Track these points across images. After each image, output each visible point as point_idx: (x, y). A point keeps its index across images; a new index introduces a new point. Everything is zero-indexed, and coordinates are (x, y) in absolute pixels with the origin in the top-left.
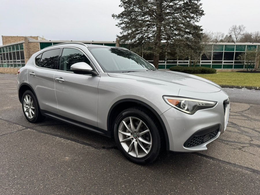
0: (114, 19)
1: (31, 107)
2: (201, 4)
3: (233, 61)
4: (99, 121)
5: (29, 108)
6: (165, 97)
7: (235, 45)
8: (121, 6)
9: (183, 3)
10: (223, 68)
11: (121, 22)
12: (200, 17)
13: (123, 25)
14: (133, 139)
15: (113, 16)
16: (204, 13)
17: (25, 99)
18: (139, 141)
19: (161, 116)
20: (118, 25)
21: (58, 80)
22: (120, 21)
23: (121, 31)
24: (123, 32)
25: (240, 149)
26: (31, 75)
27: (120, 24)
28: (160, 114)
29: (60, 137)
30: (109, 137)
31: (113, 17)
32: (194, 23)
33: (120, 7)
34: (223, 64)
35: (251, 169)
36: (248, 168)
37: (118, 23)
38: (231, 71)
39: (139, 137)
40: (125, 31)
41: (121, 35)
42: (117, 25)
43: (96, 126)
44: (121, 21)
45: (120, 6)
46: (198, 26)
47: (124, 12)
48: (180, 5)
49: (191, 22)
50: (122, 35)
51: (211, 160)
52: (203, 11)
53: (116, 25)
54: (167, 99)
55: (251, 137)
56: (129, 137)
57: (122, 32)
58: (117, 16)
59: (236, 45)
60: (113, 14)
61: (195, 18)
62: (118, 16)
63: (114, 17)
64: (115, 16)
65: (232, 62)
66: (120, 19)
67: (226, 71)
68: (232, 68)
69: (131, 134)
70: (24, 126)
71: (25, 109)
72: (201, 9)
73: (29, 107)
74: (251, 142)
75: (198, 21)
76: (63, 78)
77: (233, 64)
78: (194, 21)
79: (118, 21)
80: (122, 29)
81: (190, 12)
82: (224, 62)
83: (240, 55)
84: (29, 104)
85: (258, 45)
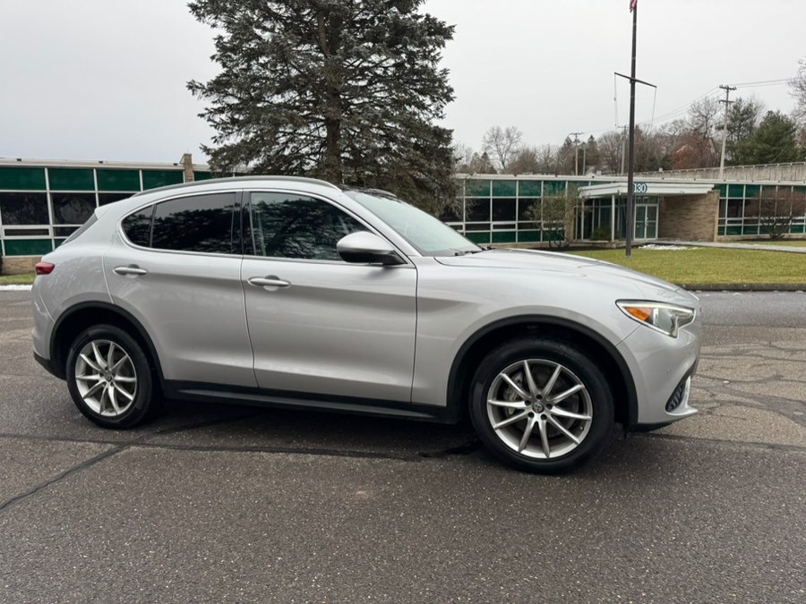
0: (196, 97)
1: (119, 378)
2: (445, 72)
3: (516, 223)
4: (418, 384)
5: (105, 383)
6: (621, 305)
7: (516, 181)
8: (216, 57)
9: (394, 65)
10: (493, 242)
11: (217, 106)
12: (443, 105)
13: (223, 116)
14: (531, 415)
15: (192, 86)
16: (452, 95)
17: (83, 356)
18: (554, 416)
19: (619, 348)
20: (207, 116)
21: (261, 285)
22: (214, 102)
23: (216, 133)
24: (221, 137)
25: (710, 413)
26: (123, 273)
27: (211, 112)
28: (615, 344)
29: (273, 452)
30: (448, 422)
31: (191, 91)
32: (428, 120)
33: (214, 61)
34: (492, 230)
35: (763, 444)
36: (756, 443)
37: (206, 109)
39: (550, 406)
40: (229, 133)
41: (216, 147)
42: (202, 115)
43: (407, 399)
44: (216, 102)
45: (213, 58)
46: (444, 130)
47: (224, 75)
48: (386, 68)
49: (423, 117)
50: (221, 146)
51: (682, 442)
52: (451, 90)
53: (199, 115)
54: (626, 308)
55: (706, 389)
56: (517, 411)
57: (218, 135)
58: (204, 88)
59: (520, 181)
60: (190, 81)
61: (430, 105)
62: (206, 87)
63: (193, 91)
64: (197, 87)
65: (513, 226)
66: (215, 97)
68: (515, 241)
69: (528, 403)
70: (107, 442)
71: (83, 391)
72: (446, 85)
73: (102, 380)
74: (716, 398)
75: (441, 117)
76: (280, 277)
77: (516, 230)
78: (431, 116)
79: (209, 102)
80: (215, 127)
81: (416, 90)
82: (495, 227)
83: (530, 208)
84: (107, 368)
85: (569, 182)
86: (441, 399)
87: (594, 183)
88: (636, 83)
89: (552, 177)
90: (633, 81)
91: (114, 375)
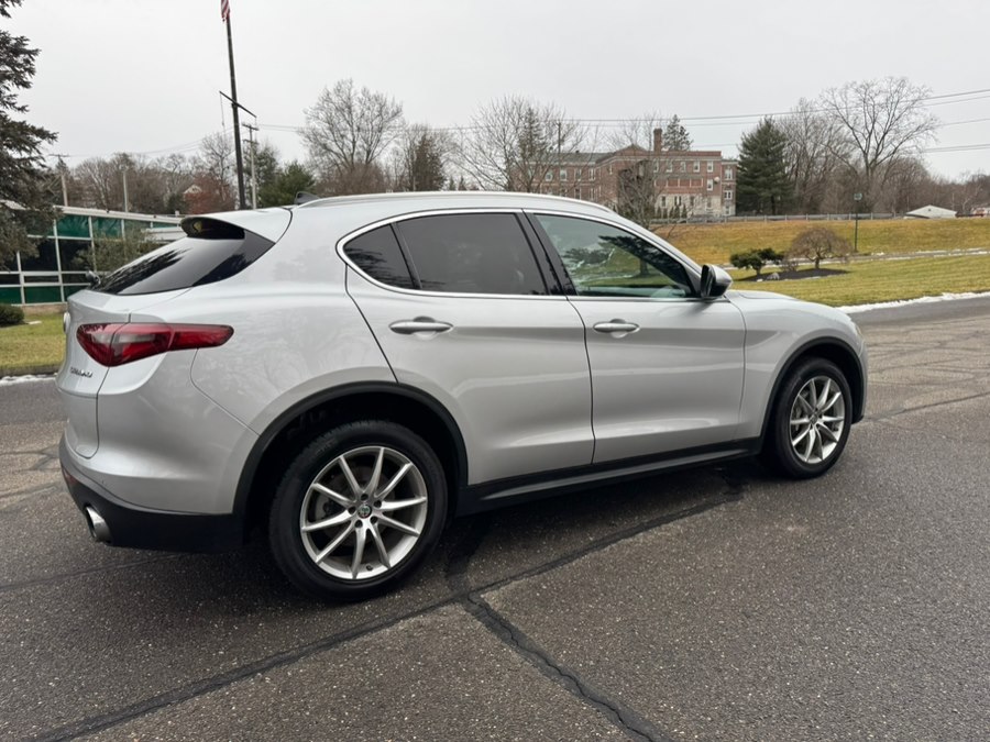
1: (389, 505)
3: (59, 273)
4: (743, 419)
10: (26, 302)
34: (23, 284)
38: (57, 311)
56: (802, 426)
65: (55, 279)
67: (40, 310)
68: (60, 300)
77: (60, 283)
82: (27, 279)
83: (81, 253)
84: (365, 497)
85: (126, 220)
86: (755, 431)
87: (157, 224)
88: (239, 109)
89: (102, 213)
90: (235, 106)
91: (378, 504)
